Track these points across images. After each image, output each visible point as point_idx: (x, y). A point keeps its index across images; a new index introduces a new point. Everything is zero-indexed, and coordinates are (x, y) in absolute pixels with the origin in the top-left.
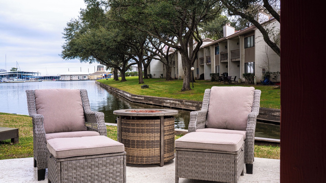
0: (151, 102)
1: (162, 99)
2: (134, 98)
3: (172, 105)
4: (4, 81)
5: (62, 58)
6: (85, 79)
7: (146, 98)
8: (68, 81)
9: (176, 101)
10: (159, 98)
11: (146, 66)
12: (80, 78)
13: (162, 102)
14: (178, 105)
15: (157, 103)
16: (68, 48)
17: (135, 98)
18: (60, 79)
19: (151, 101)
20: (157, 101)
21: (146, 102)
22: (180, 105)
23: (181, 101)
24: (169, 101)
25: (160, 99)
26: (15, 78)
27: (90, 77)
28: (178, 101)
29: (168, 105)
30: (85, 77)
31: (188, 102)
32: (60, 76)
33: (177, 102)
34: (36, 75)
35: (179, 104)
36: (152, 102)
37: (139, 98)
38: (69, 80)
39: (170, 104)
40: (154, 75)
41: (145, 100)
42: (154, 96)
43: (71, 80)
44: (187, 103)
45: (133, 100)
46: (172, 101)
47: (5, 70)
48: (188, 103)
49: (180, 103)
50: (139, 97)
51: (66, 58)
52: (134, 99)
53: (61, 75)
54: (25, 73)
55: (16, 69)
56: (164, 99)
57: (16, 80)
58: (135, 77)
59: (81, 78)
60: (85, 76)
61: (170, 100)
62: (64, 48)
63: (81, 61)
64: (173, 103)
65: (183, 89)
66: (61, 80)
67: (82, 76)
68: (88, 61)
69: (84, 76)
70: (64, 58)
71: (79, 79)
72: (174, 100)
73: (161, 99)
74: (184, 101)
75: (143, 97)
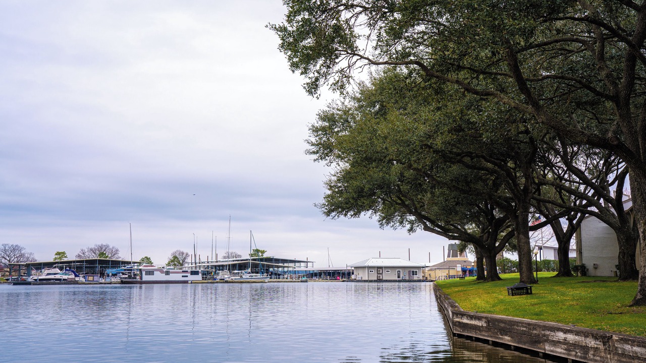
0: (507, 338)
1: (539, 326)
2: (459, 322)
3: (574, 353)
4: (223, 278)
5: (324, 215)
6: (415, 278)
7: (493, 324)
8: (371, 281)
9: (586, 335)
10: (529, 324)
11: (563, 238)
12: (401, 277)
13: (537, 340)
14: (594, 355)
15: (525, 343)
16: (340, 187)
17: (461, 321)
18: (353, 277)
19: (506, 335)
20: (524, 333)
21: (491, 337)
22: (603, 354)
23: (605, 339)
24: (561, 335)
25: (535, 329)
26: (246, 272)
27: (430, 272)
28: (595, 337)
29: (559, 350)
30: (414, 273)
31: (633, 342)
32: (353, 269)
33: (591, 343)
34: (302, 267)
35: (596, 349)
36: (509, 338)
37: (473, 322)
38: (375, 281)
39: (565, 350)
40: (596, 267)
41: (488, 329)
42: (517, 316)
43: (379, 280)
44: (628, 347)
45: (456, 330)
46: (571, 337)
47: (238, 256)
48: (632, 345)
49: (601, 347)
50: (471, 317)
51: (333, 214)
52: (460, 327)
53: (355, 267)
54: (277, 261)
55: (263, 252)
56: (546, 328)
57: (248, 276)
58: (544, 273)
59: (404, 275)
60: (416, 272)
61: (566, 332)
62: (331, 186)
63: (382, 225)
64: (575, 345)
65: (638, 297)
66: (355, 281)
67: (407, 271)
68: (403, 227)
69: (413, 270)
70: (328, 214)
71: (399, 277)
72: (577, 333)
73: (535, 326)
74: (615, 337)
75: (484, 320)
